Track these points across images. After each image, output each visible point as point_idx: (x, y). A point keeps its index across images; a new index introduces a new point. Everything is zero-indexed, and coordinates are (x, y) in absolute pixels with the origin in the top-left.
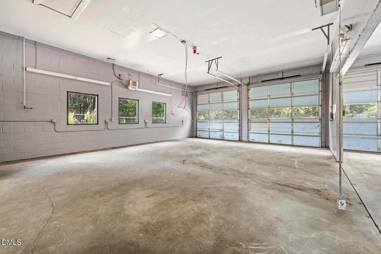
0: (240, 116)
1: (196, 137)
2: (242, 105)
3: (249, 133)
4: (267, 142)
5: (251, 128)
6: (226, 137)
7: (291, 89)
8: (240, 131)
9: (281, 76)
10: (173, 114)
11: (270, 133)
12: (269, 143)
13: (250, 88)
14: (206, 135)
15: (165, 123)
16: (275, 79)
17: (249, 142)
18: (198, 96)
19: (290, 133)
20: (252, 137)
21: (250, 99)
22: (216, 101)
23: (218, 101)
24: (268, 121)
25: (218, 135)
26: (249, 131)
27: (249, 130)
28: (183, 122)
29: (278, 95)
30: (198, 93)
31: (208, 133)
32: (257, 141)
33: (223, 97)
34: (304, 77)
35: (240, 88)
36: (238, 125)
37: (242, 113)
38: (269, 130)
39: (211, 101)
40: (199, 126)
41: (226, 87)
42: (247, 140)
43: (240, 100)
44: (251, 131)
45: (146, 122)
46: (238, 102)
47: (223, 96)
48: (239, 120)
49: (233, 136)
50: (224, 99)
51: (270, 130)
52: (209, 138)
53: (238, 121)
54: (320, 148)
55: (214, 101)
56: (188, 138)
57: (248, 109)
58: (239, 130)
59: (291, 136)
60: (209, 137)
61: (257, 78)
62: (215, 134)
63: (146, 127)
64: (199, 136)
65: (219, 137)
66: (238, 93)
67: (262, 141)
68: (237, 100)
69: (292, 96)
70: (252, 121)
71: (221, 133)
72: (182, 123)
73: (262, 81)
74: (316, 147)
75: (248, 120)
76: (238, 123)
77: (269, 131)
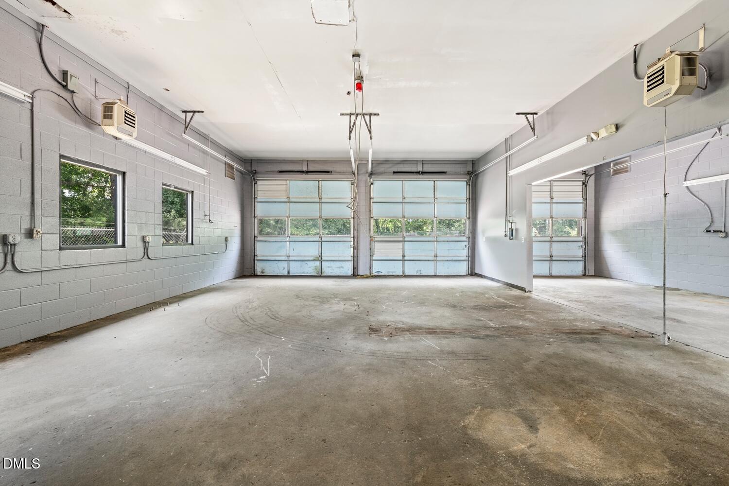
0: (355, 230)
1: (254, 275)
2: (359, 211)
3: (372, 261)
4: (401, 274)
5: (376, 252)
6: (327, 271)
7: (434, 191)
8: (355, 258)
9: (420, 169)
10: (210, 222)
11: (406, 258)
13: (374, 182)
14: (281, 268)
15: (192, 244)
16: (413, 172)
17: (371, 276)
18: (259, 182)
19: (433, 258)
20: (377, 268)
21: (375, 200)
22: (306, 198)
23: (309, 198)
24: (402, 239)
25: (310, 268)
27: (372, 255)
28: (226, 241)
29: (418, 198)
30: (258, 177)
31: (285, 264)
32: (386, 274)
33: (320, 191)
34: (450, 176)
35: (356, 178)
36: (352, 246)
37: (359, 223)
38: (403, 254)
39: (293, 198)
40: (261, 250)
41: (328, 172)
42: (369, 274)
43: (357, 200)
44: (374, 258)
45: (148, 242)
47: (320, 189)
48: (354, 237)
49: (342, 267)
50: (323, 196)
51: (406, 255)
52: (288, 276)
53: (352, 240)
54: (467, 277)
55: (301, 198)
56: (235, 278)
57: (370, 218)
58: (354, 256)
59: (433, 262)
60: (288, 272)
61: (387, 166)
62: (301, 266)
63: (146, 256)
64: (263, 273)
65: (312, 271)
66: (353, 186)
67: (392, 272)
68: (350, 201)
69: (435, 202)
70: (376, 239)
71: (318, 263)
72: (225, 245)
73: (394, 172)
74: (463, 276)
75: (370, 237)
76: (352, 243)
77: (404, 256)
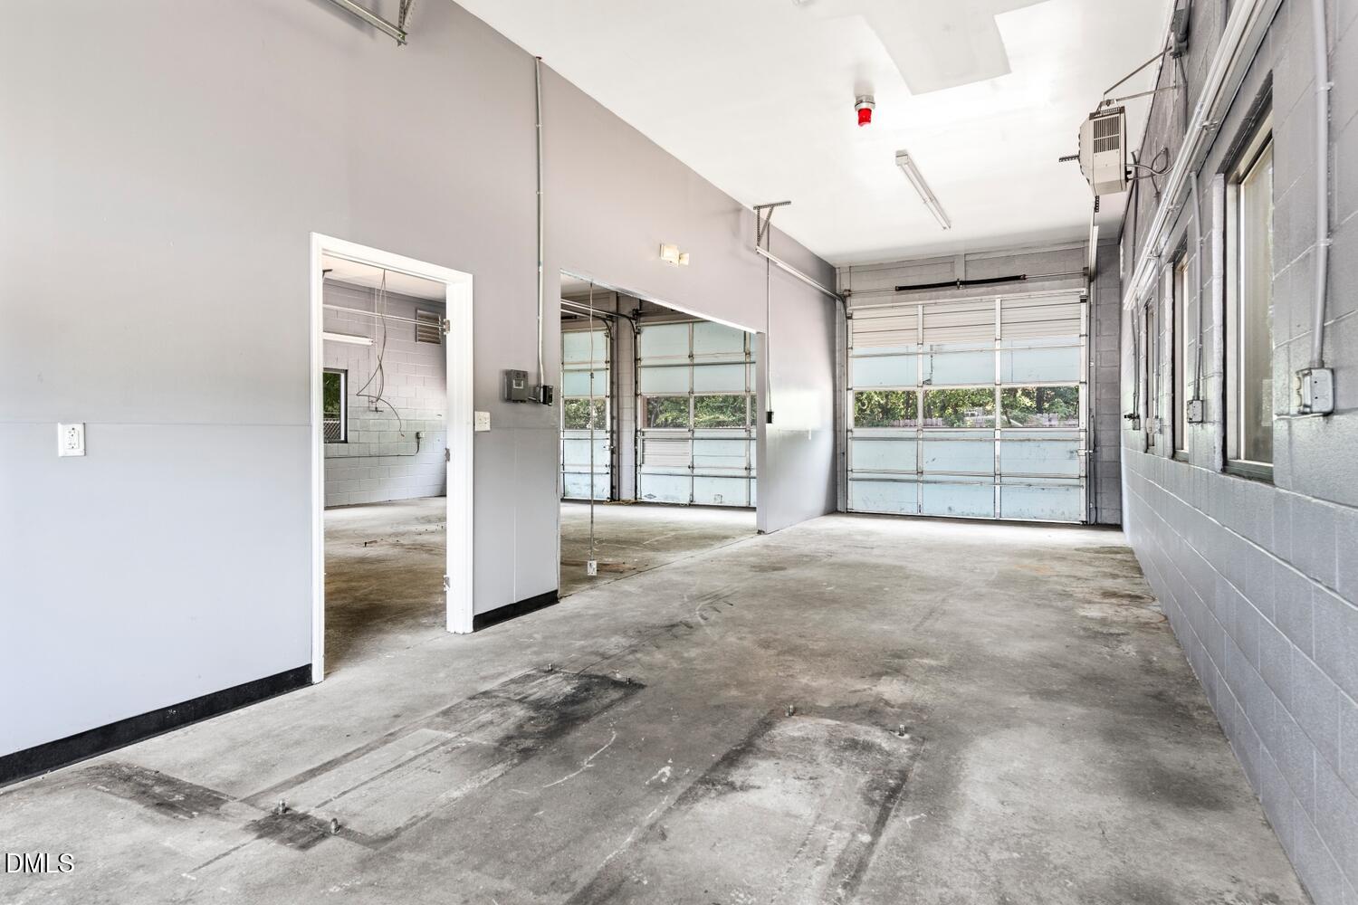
0: (612, 418)
2: (620, 383)
3: (638, 476)
5: (646, 460)
6: (573, 492)
7: (745, 340)
8: (615, 468)
10: (376, 410)
11: (696, 472)
12: (692, 505)
13: (641, 329)
15: (345, 442)
17: (639, 503)
19: (744, 473)
21: (643, 363)
24: (689, 435)
26: (639, 468)
27: (639, 463)
28: (418, 438)
35: (615, 324)
36: (608, 448)
37: (620, 407)
38: (692, 463)
43: (615, 365)
44: (643, 469)
46: (609, 372)
48: (612, 432)
51: (695, 465)
53: (608, 435)
57: (636, 395)
58: (612, 466)
59: (744, 480)
66: (609, 339)
67: (673, 498)
68: (604, 366)
69: (748, 360)
70: (647, 435)
72: (416, 444)
75: (636, 431)
76: (608, 442)
77: (691, 466)
